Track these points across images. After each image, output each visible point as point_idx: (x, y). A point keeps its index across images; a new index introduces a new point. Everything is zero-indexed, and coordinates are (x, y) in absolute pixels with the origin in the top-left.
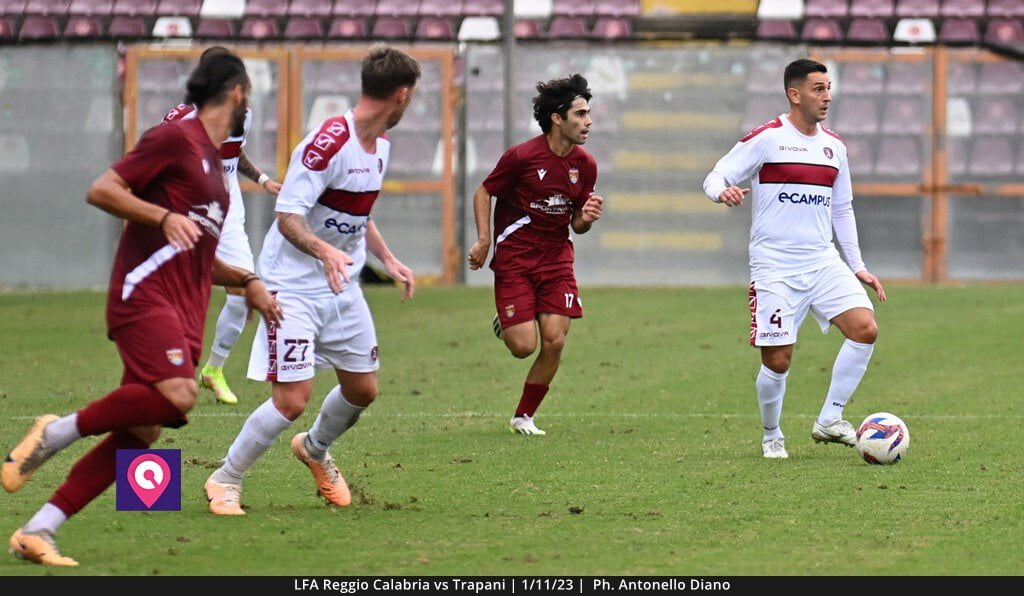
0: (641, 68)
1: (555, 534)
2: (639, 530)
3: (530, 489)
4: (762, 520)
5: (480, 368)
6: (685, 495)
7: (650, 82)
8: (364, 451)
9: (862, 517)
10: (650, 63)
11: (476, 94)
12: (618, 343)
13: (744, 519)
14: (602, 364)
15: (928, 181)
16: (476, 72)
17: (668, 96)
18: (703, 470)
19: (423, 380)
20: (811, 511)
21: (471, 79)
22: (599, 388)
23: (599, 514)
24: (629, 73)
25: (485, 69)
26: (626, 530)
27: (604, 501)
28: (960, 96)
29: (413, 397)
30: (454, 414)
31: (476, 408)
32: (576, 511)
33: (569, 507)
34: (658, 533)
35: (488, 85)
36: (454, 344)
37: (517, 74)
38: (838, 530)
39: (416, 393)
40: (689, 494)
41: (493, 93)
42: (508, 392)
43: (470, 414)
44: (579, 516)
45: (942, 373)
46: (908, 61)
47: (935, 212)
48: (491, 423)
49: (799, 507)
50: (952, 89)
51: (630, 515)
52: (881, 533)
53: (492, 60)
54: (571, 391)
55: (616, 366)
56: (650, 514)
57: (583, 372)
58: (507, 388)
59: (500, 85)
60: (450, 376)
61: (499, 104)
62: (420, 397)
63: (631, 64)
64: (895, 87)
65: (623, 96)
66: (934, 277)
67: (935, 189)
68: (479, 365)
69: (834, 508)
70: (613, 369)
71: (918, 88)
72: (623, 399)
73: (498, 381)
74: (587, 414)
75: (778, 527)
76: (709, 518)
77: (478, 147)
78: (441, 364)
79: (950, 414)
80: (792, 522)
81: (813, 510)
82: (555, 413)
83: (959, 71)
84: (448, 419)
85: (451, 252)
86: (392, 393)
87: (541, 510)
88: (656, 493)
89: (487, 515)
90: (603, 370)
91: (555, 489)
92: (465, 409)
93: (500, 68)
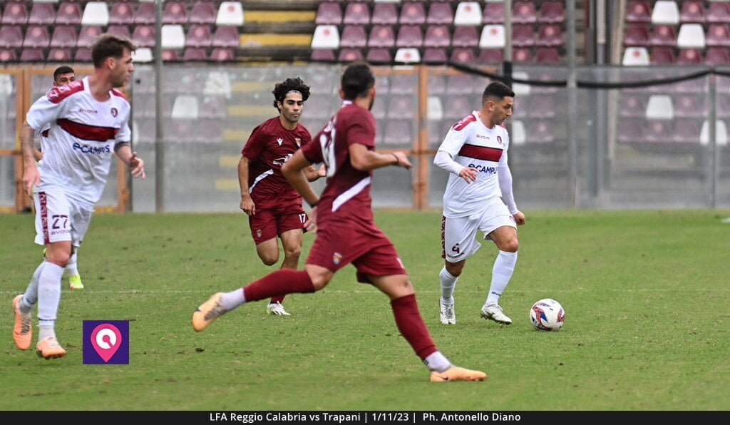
0: (239, 79)
1: (187, 364)
2: (238, 362)
3: (171, 337)
4: (314, 355)
5: (141, 263)
6: (267, 340)
7: (244, 87)
8: (70, 314)
9: (375, 353)
10: (245, 76)
11: (140, 95)
12: (226, 248)
13: (303, 355)
14: (217, 261)
15: (416, 148)
16: (138, 82)
17: (256, 96)
18: (278, 325)
19: (107, 271)
20: (344, 350)
21: (135, 86)
22: (215, 275)
23: (214, 352)
24: (232, 82)
25: (144, 80)
26: (230, 362)
27: (217, 344)
28: (435, 95)
29: (100, 281)
30: (126, 292)
31: (138, 288)
32: (200, 350)
33: (196, 348)
34: (250, 364)
35: (146, 89)
36: (126, 249)
37: (163, 83)
38: (360, 361)
39: (102, 278)
40: (270, 339)
41: (149, 94)
42: (158, 278)
43: (135, 291)
44: (201, 353)
45: (424, 265)
46: (404, 74)
47: (420, 166)
48: (148, 297)
49: (337, 347)
50: (430, 92)
51: (233, 352)
52: (386, 363)
53: (148, 74)
54: (197, 277)
55: (225, 262)
56: (246, 352)
57: (204, 265)
58: (158, 275)
59: (153, 89)
60: (123, 268)
61: (153, 101)
62: (104, 281)
63: (234, 77)
64: (396, 90)
65: (229, 96)
66: (420, 206)
67: (420, 152)
68: (141, 261)
69: (358, 348)
70: (223, 263)
71: (410, 91)
72: (229, 282)
73: (152, 271)
74: (207, 291)
75: (323, 360)
76: (282, 354)
77: (140, 128)
78: (117, 261)
79: (430, 290)
80: (333, 356)
81: (345, 349)
82: (187, 290)
83: (435, 80)
84: (121, 294)
85: (124, 192)
86: (87, 278)
87: (178, 350)
88: (249, 339)
89: (145, 353)
90: (218, 263)
91: (188, 337)
92: (131, 289)
93: (153, 79)
